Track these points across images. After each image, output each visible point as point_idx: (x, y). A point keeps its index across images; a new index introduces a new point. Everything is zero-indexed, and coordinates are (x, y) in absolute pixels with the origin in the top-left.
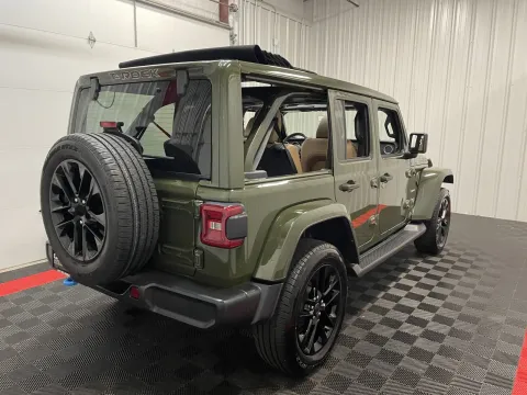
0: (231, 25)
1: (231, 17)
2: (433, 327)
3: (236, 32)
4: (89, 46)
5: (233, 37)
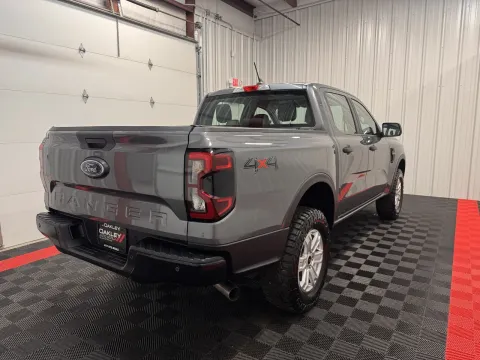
0: (196, 39)
1: (196, 33)
2: (378, 277)
3: (200, 45)
4: (80, 55)
5: (198, 49)
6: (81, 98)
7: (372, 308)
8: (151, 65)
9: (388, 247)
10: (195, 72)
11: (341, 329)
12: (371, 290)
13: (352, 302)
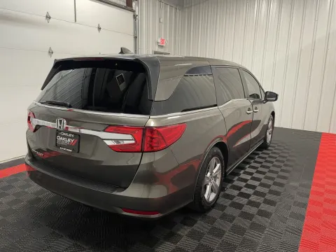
0: (134, 9)
1: (134, 4)
2: (259, 189)
3: (137, 13)
4: (46, 21)
5: (135, 17)
6: (47, 53)
7: (253, 210)
8: (99, 29)
9: (268, 167)
10: (132, 34)
11: (231, 225)
12: (253, 198)
13: (239, 206)
